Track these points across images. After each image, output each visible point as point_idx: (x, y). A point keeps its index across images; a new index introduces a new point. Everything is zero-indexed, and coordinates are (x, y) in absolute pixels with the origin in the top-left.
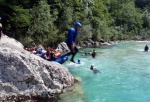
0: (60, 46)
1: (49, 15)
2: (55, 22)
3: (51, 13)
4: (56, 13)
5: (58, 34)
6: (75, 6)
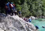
0: (30, 17)
1: (27, 7)
2: (29, 9)
4: (29, 6)
5: (30, 13)
6: (36, 4)
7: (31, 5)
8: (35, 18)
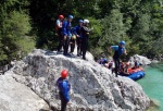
0: (132, 58)
1: (122, 24)
2: (127, 32)
3: (124, 22)
4: (129, 21)
5: (131, 45)
6: (153, 12)
7: (137, 18)
8: (148, 61)
